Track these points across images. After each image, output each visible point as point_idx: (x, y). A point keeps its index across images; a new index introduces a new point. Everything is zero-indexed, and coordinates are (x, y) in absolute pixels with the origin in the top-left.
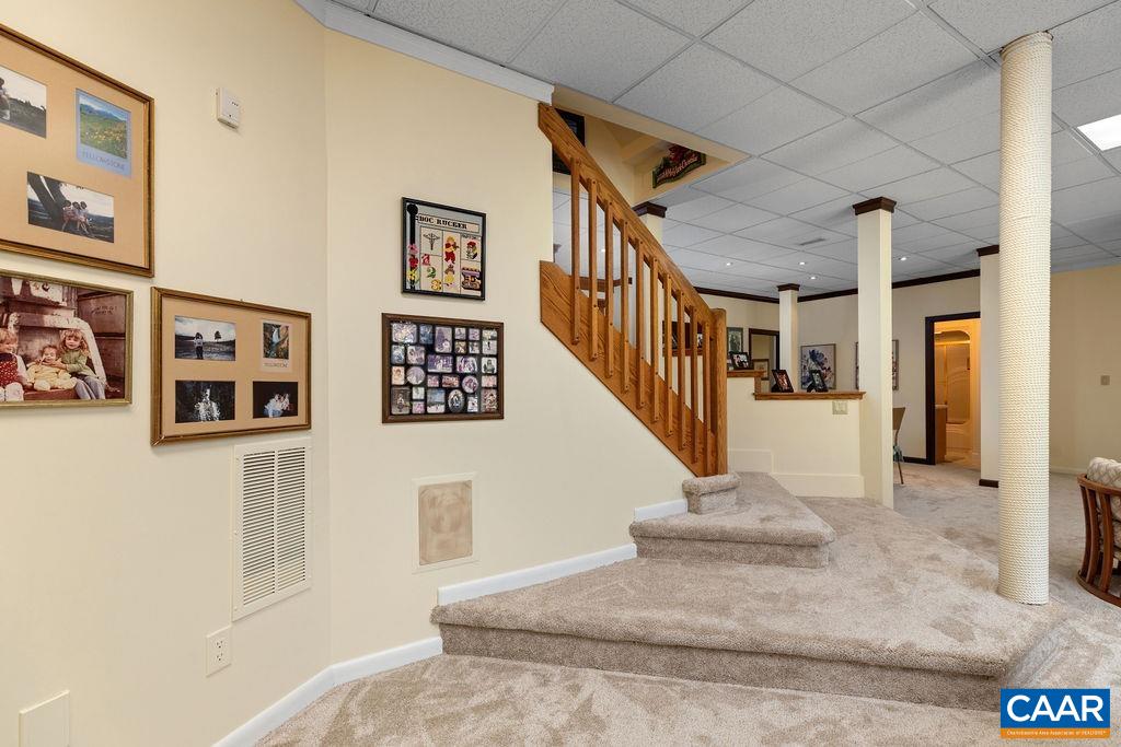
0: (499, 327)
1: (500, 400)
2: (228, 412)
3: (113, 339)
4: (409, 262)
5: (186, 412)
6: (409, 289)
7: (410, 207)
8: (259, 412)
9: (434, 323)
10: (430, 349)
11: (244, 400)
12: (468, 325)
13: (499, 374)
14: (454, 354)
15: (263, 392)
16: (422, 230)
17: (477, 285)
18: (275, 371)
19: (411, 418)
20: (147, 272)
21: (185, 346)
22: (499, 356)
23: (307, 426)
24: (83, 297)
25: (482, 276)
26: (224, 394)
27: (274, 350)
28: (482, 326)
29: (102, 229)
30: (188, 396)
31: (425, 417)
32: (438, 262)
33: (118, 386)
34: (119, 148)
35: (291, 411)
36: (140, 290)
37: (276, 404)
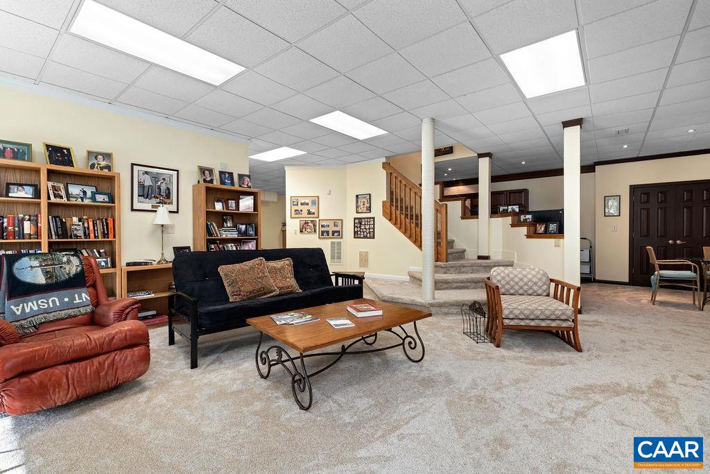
0: (374, 218)
1: (374, 234)
2: (328, 235)
3: (315, 226)
4: (357, 207)
5: (322, 235)
6: (357, 212)
7: (357, 196)
8: (333, 235)
9: (361, 219)
10: (361, 224)
11: (331, 233)
12: (367, 218)
13: (374, 229)
14: (365, 224)
15: (334, 232)
16: (359, 200)
17: (369, 209)
18: (336, 229)
19: (358, 238)
20: (318, 217)
21: (322, 226)
22: (374, 224)
23: (342, 238)
24: (312, 221)
25: (370, 207)
26: (328, 232)
27: (335, 225)
28: (370, 218)
29: (314, 213)
30: (323, 232)
31: (360, 238)
32: (362, 206)
33: (315, 231)
34: (315, 204)
35: (339, 235)
36: (317, 220)
37: (336, 234)
